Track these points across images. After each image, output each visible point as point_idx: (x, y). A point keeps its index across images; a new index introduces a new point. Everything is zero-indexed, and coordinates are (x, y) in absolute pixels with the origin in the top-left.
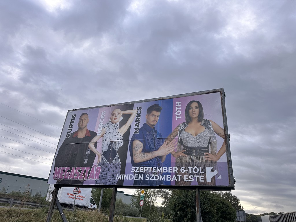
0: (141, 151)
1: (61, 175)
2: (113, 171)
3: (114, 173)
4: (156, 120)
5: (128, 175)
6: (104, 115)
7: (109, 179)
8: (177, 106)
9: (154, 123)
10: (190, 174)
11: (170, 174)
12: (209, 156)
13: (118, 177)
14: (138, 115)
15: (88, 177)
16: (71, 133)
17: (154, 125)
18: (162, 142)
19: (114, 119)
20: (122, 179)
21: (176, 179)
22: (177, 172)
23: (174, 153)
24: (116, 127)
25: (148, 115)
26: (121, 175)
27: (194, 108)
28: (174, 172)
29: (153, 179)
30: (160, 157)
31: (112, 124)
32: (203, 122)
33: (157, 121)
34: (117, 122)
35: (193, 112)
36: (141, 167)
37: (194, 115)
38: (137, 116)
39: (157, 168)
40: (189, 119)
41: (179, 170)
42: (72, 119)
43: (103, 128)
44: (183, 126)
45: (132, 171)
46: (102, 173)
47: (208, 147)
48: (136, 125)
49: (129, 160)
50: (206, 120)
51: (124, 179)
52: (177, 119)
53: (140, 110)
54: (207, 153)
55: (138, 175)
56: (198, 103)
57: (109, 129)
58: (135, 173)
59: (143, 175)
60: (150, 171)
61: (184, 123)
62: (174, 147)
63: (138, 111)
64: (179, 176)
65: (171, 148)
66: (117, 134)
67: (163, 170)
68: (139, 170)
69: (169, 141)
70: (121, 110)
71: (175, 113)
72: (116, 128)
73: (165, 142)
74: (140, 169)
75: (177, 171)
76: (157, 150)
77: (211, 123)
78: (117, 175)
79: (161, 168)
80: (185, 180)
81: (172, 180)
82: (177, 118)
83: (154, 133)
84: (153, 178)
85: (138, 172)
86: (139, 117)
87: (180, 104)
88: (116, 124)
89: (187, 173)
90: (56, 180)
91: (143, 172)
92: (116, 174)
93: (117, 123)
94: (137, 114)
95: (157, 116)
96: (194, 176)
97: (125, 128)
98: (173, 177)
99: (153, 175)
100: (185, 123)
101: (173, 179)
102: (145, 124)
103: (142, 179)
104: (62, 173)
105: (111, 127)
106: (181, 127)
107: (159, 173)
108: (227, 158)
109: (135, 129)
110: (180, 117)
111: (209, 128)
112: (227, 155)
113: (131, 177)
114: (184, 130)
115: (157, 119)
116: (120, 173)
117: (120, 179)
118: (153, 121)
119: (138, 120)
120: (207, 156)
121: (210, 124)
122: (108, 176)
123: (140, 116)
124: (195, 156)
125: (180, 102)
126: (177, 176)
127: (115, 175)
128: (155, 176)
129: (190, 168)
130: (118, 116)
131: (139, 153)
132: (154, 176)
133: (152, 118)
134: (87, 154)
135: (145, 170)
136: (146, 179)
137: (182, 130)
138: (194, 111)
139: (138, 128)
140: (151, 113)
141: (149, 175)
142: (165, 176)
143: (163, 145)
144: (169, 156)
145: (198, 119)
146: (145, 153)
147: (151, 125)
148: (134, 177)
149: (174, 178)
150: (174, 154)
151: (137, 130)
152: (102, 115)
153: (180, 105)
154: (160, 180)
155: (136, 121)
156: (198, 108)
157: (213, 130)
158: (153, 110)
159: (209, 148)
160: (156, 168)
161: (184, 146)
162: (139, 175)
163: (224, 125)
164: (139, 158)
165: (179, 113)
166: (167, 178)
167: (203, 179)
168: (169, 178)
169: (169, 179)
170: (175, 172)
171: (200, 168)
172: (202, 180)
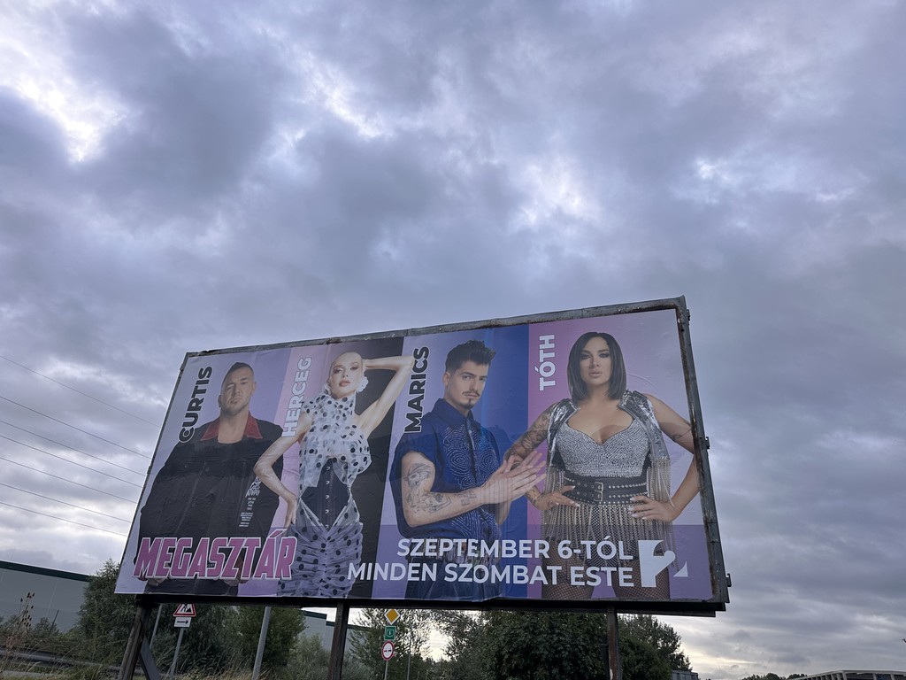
0: (429, 489)
1: (161, 564)
2: (338, 553)
3: (342, 557)
4: (476, 388)
5: (387, 565)
6: (305, 371)
7: (324, 576)
8: (541, 346)
9: (470, 400)
10: (588, 564)
11: (524, 562)
12: (647, 506)
13: (354, 572)
14: (418, 373)
15: (253, 571)
16: (195, 427)
17: (468, 407)
18: (495, 461)
19: (340, 385)
20: (369, 578)
21: (543, 578)
22: (547, 556)
23: (535, 496)
24: (346, 409)
25: (449, 374)
26: (364, 564)
27: (596, 356)
28: (537, 556)
29: (470, 580)
30: (493, 508)
31: (333, 400)
32: (626, 398)
33: (480, 392)
34: (349, 394)
35: (592, 366)
36: (428, 541)
37: (596, 377)
38: (413, 377)
39: (483, 542)
40: (581, 391)
41: (553, 551)
42: (198, 383)
43: (302, 413)
44: (561, 412)
45: (399, 553)
46: (299, 559)
47: (642, 478)
48: (410, 404)
49: (388, 517)
50: (635, 394)
51: (375, 578)
52: (542, 389)
53: (423, 358)
54: (641, 498)
55: (422, 565)
56: (609, 339)
57: (325, 415)
58: (409, 559)
59: (435, 565)
60: (460, 553)
61: (565, 402)
62: (535, 476)
63: (416, 362)
64: (554, 569)
65: (527, 480)
66: (349, 431)
67: (500, 550)
68: (422, 549)
69: (518, 458)
70: (363, 358)
71: (536, 369)
72: (345, 412)
73: (505, 461)
74: (428, 547)
75: (548, 553)
76: (480, 485)
77: (649, 403)
78: (351, 565)
79: (497, 542)
80: (573, 583)
81: (532, 582)
82: (543, 384)
83: (470, 432)
84: (470, 575)
85: (421, 554)
86: (421, 381)
87: (550, 342)
88: (345, 400)
89: (580, 559)
90: (145, 579)
91: (435, 554)
92: (348, 561)
93: (349, 399)
94: (415, 369)
95: (478, 378)
96: (603, 569)
97: (375, 414)
98: (536, 573)
99: (469, 566)
100: (568, 400)
101: (534, 578)
102: (441, 404)
103: (434, 579)
104: (164, 557)
105: (329, 409)
106: (556, 413)
107: (489, 560)
108: (704, 512)
109: (410, 416)
110: (552, 383)
111: (644, 419)
112: (703, 505)
113: (398, 571)
114: (567, 423)
115: (480, 386)
116: (360, 560)
117: (362, 578)
118: (467, 393)
119: (417, 387)
120: (640, 507)
121: (646, 405)
122: (319, 568)
123: (424, 376)
124: (602, 504)
125: (552, 337)
126: (549, 568)
127: (343, 566)
128: (476, 569)
129: (588, 543)
130: (351, 376)
131: (421, 494)
132: (472, 569)
133: (463, 385)
134: (251, 496)
135: (442, 550)
136: (446, 579)
137: (560, 423)
138: (595, 363)
139: (419, 415)
140: (458, 367)
141: (455, 566)
142: (508, 567)
143: (500, 470)
144: (521, 505)
145: (610, 390)
146: (442, 494)
147: (461, 405)
148: (408, 572)
149: (539, 575)
150: (535, 498)
151: (416, 422)
152: (300, 371)
153: (552, 346)
154: (493, 581)
155: (412, 392)
156: (607, 355)
157: (657, 425)
158: (466, 360)
159: (645, 481)
160: (480, 543)
161: (568, 474)
162: (425, 565)
163: (691, 411)
164: (421, 511)
165: (547, 369)
166: (516, 574)
167: (630, 577)
168: (520, 574)
169: (522, 578)
170: (541, 555)
171: (621, 543)
172: (626, 581)
